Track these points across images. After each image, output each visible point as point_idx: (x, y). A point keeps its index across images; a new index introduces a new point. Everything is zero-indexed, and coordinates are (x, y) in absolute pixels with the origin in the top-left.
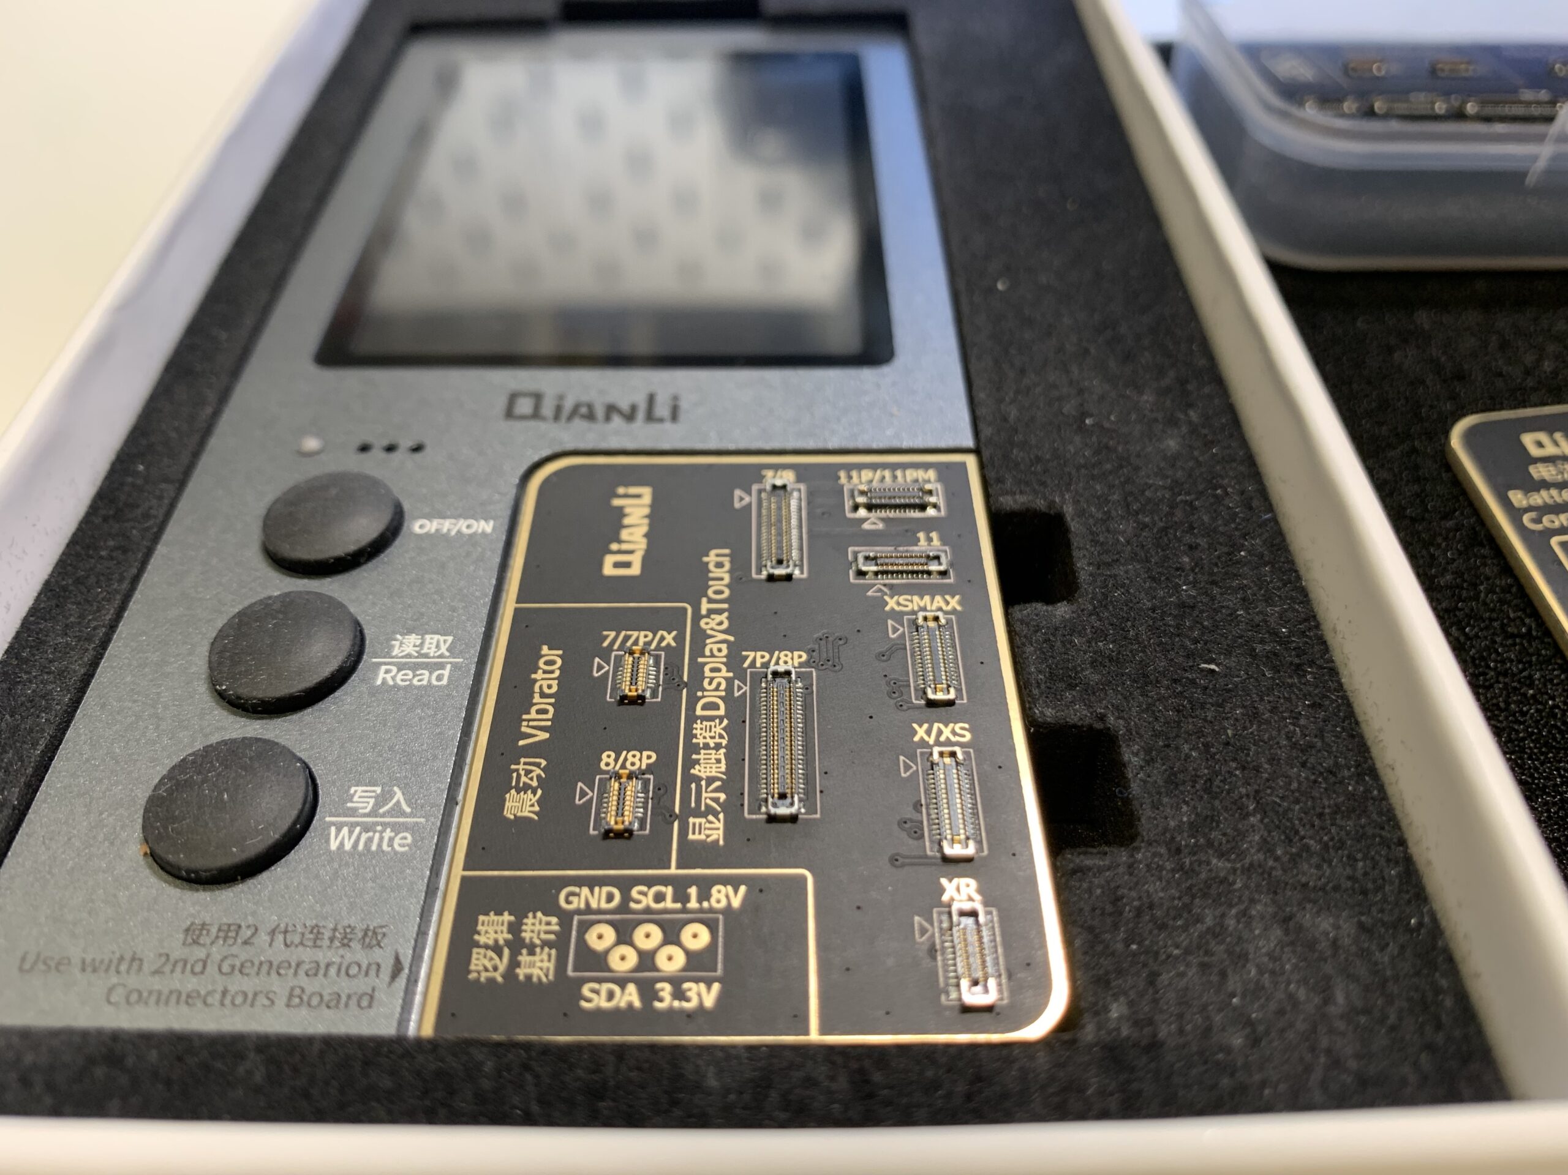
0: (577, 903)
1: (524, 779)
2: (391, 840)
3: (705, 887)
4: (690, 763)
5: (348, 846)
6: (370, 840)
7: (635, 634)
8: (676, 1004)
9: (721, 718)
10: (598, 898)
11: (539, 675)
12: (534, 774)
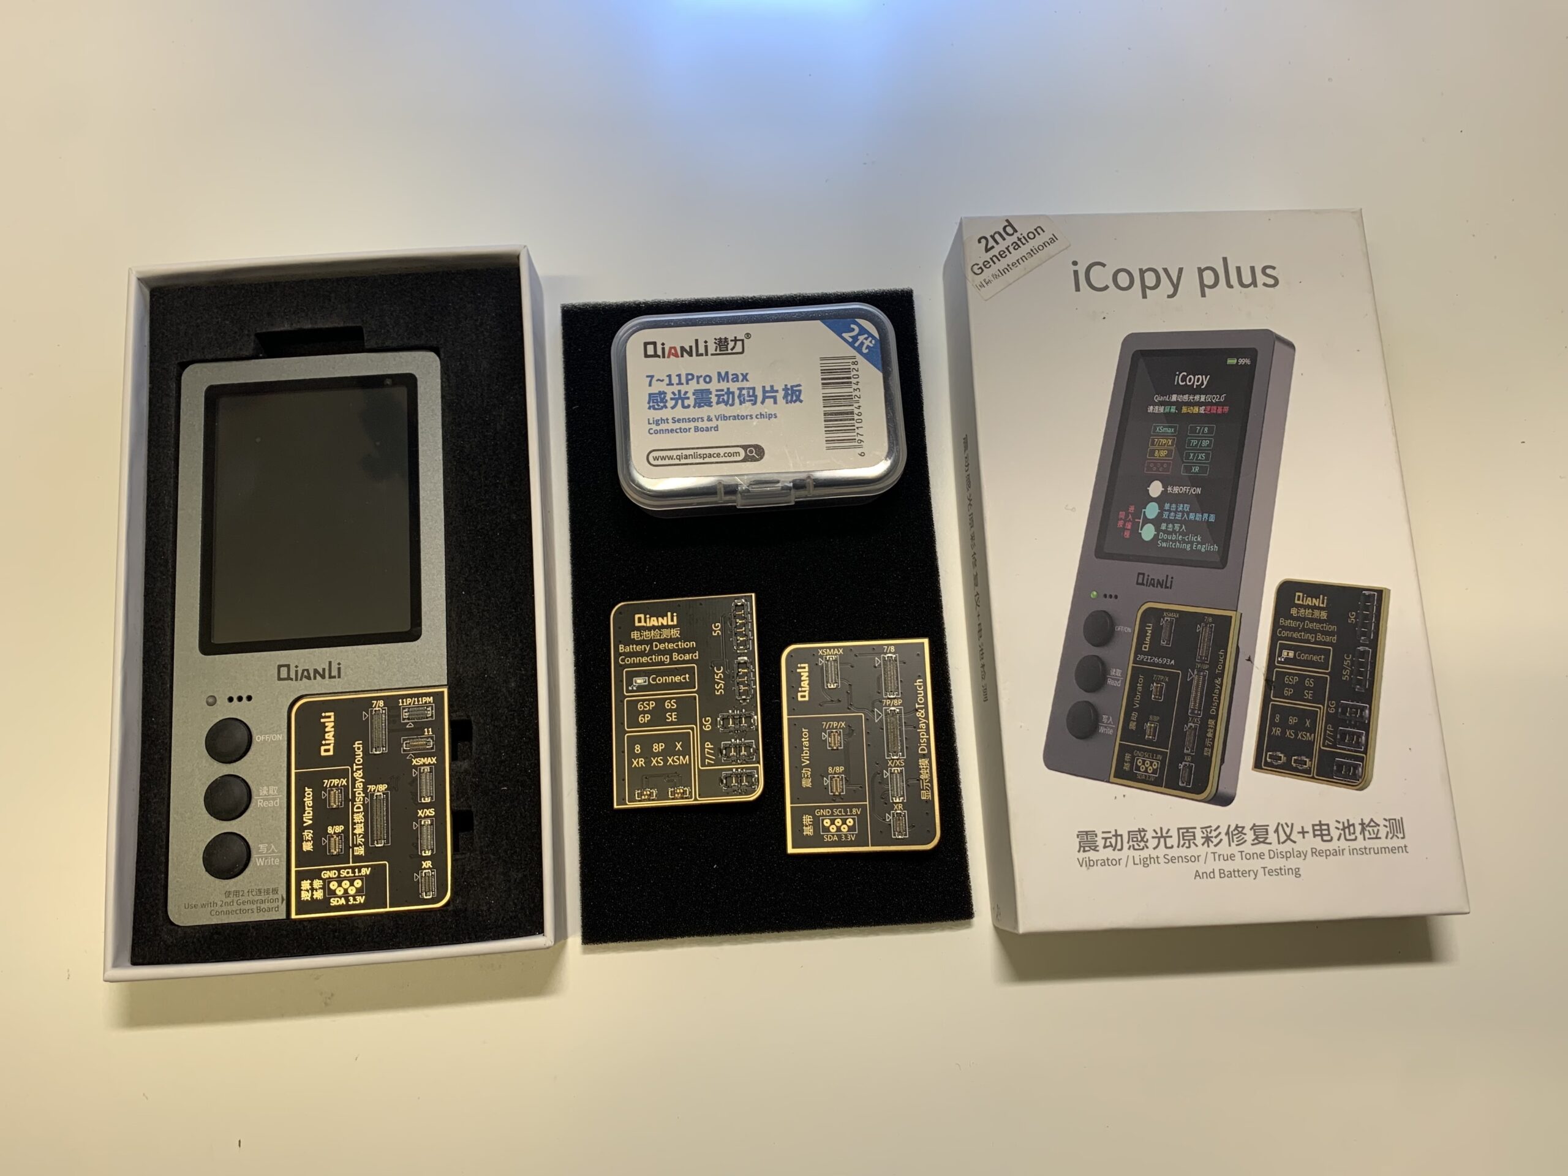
0: (326, 876)
1: (307, 838)
2: (274, 861)
3: (360, 868)
4: (354, 829)
5: (262, 864)
6: (268, 862)
7: (333, 780)
8: (354, 902)
9: (362, 812)
10: (332, 874)
11: (306, 799)
12: (309, 836)
